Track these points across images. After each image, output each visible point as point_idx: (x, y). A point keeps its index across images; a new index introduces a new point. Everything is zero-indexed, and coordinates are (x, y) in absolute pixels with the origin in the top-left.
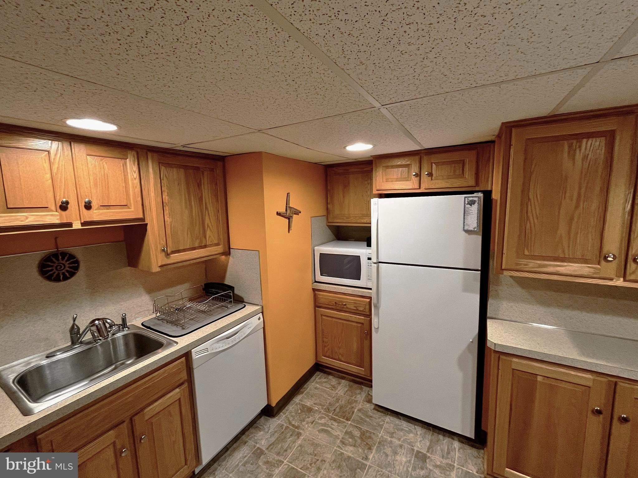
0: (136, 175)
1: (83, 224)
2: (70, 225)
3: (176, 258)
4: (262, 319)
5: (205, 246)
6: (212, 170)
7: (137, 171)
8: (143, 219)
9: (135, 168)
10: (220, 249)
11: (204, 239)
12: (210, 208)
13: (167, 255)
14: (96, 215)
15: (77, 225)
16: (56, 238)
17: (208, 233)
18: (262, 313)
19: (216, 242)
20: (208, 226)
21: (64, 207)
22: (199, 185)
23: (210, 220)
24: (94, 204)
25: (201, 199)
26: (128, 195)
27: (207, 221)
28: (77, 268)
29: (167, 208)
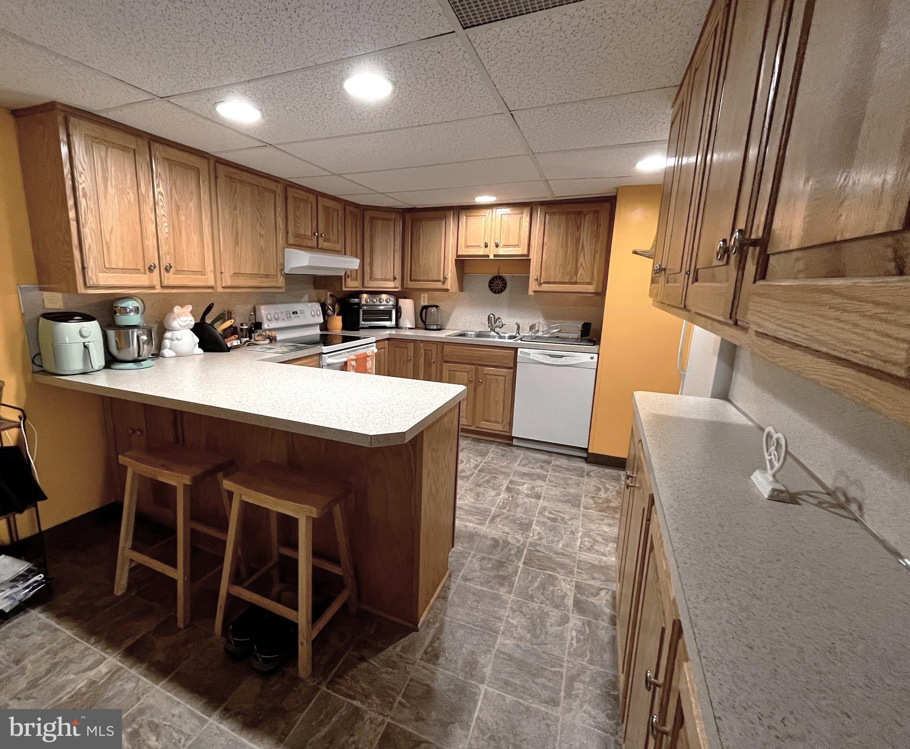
0: (527, 224)
1: (495, 256)
2: (489, 256)
3: (545, 287)
4: (595, 360)
5: (575, 283)
6: (596, 212)
7: (528, 222)
8: (528, 255)
9: (528, 219)
10: (591, 288)
11: (574, 277)
12: (587, 248)
13: (540, 284)
14: (502, 251)
15: (492, 257)
16: (499, 268)
17: (581, 271)
18: (598, 354)
19: (588, 280)
20: (581, 264)
21: (486, 246)
22: (578, 228)
23: (585, 259)
24: (501, 245)
25: (578, 240)
26: (519, 237)
27: (581, 260)
28: (505, 287)
29: (545, 247)
